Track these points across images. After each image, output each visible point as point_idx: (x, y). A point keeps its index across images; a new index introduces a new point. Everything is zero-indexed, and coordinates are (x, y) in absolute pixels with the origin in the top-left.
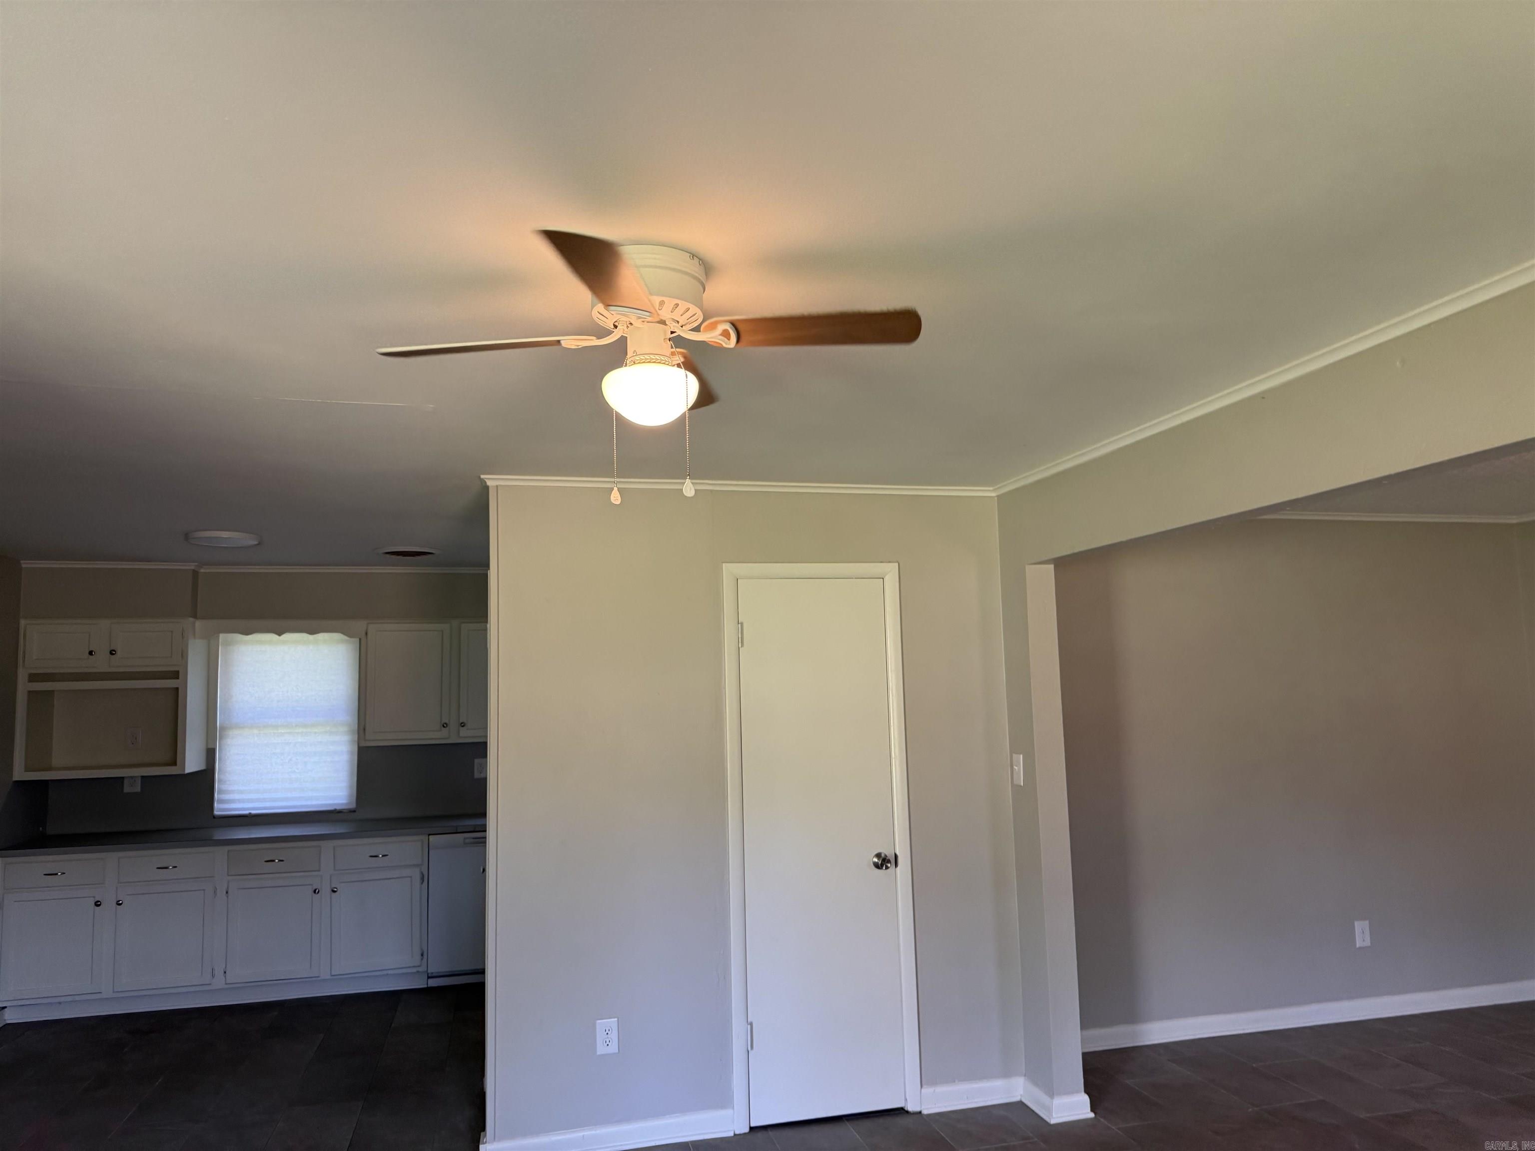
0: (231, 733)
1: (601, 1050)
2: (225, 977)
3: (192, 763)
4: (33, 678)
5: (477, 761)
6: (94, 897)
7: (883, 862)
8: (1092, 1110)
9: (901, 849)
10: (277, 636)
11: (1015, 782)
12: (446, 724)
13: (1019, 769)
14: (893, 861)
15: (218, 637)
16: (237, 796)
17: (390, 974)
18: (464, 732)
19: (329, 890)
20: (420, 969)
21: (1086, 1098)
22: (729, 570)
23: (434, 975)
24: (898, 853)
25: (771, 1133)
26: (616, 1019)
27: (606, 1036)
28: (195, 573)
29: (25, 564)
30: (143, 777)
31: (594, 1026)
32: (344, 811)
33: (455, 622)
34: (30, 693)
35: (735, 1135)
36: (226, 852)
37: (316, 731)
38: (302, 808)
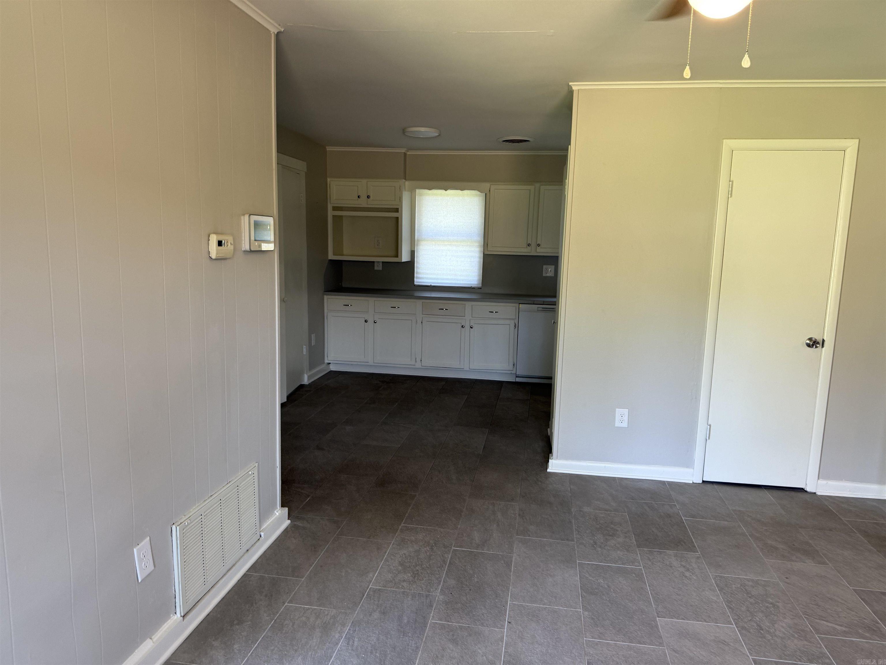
0: (422, 243)
1: (617, 424)
2: (421, 363)
3: (405, 257)
4: (335, 209)
5: (545, 266)
6: (364, 318)
7: (813, 343)
9: (828, 336)
10: (445, 191)
12: (530, 244)
14: (821, 343)
15: (416, 191)
16: (425, 276)
17: (498, 373)
18: (539, 249)
19: (469, 327)
20: (513, 372)
22: (728, 144)
23: (519, 376)
24: (825, 339)
25: (716, 486)
26: (627, 409)
27: (621, 418)
28: (405, 154)
29: (329, 149)
30: (383, 262)
31: (615, 412)
32: (476, 288)
33: (537, 185)
34: (334, 217)
35: (693, 483)
36: (421, 303)
37: (463, 244)
38: (455, 284)
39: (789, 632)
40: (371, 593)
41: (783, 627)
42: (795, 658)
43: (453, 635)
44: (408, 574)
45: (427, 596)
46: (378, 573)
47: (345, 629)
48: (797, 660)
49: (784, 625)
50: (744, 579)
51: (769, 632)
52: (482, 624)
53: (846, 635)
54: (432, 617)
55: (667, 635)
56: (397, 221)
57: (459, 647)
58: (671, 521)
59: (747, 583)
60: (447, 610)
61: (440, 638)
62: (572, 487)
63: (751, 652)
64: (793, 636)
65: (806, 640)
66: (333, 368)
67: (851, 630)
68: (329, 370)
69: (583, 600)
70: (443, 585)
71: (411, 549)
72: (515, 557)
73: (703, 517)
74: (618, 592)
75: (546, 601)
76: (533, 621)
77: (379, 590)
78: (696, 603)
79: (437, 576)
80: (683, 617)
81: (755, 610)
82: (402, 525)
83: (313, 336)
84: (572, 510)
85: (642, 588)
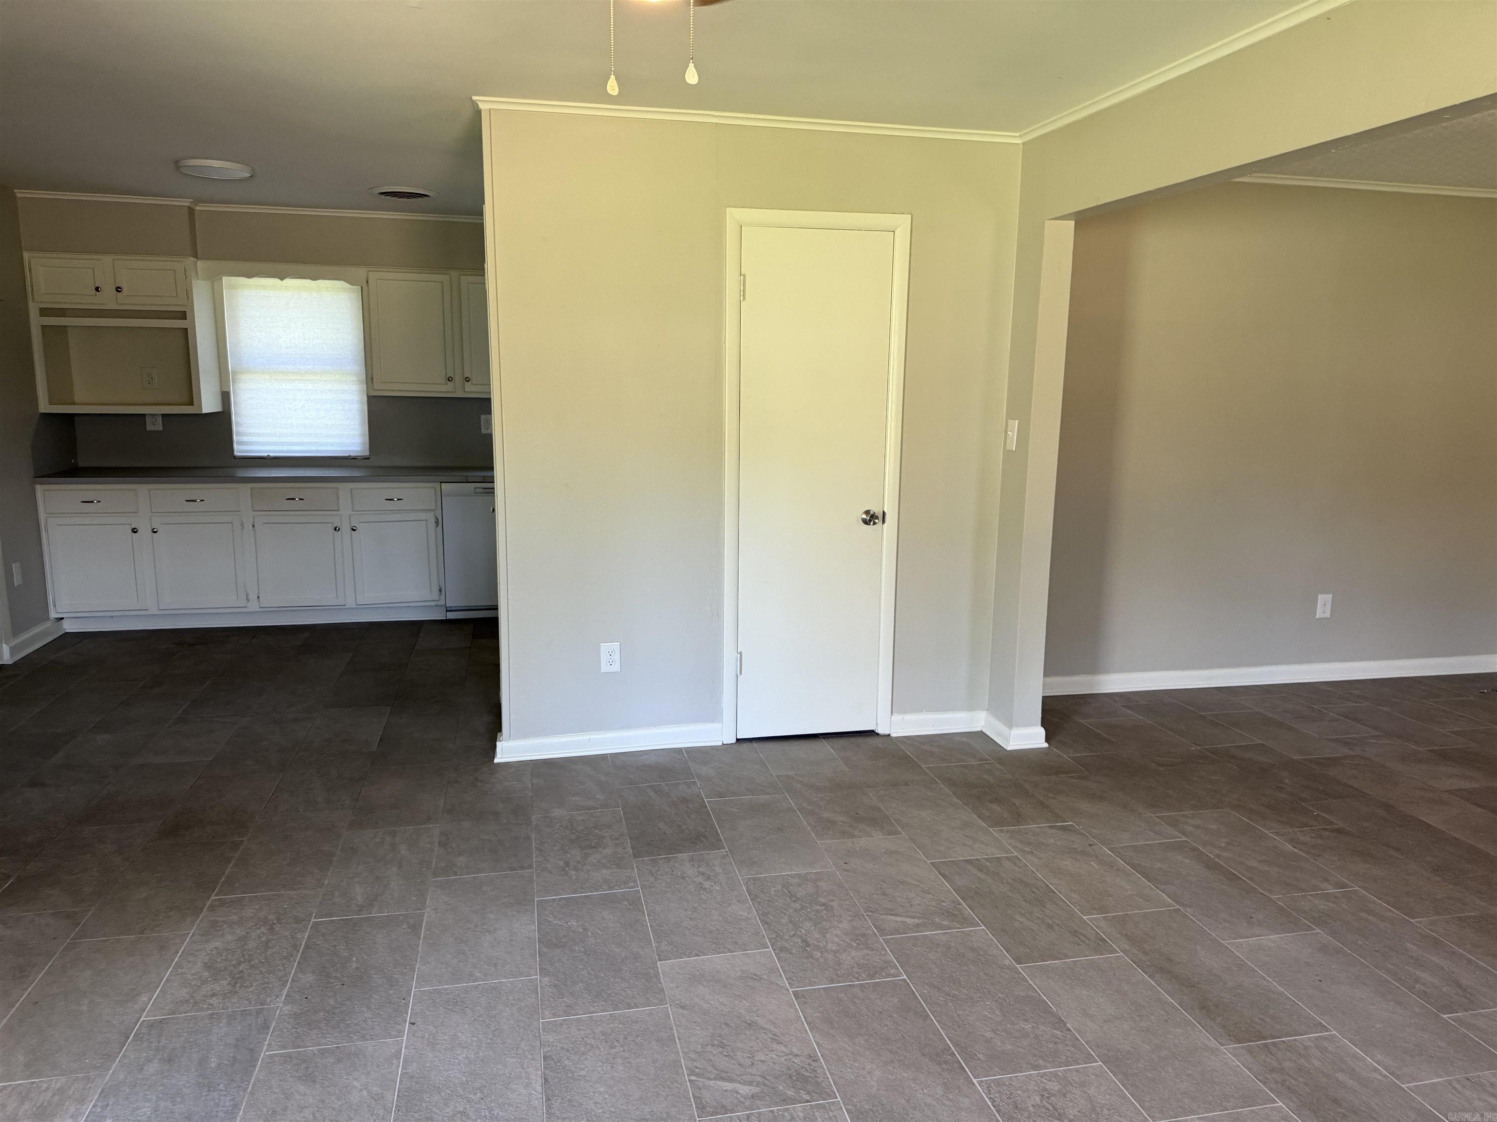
0: (242, 377)
1: (605, 668)
2: (259, 601)
3: (209, 404)
4: (45, 312)
5: (483, 417)
6: (130, 524)
7: (871, 518)
8: (1047, 741)
9: (890, 507)
10: (280, 281)
11: (1008, 448)
12: (451, 378)
13: (1013, 434)
14: (881, 518)
15: (221, 279)
16: (254, 439)
17: (411, 607)
18: (469, 387)
19: (349, 529)
20: (439, 603)
21: (1042, 731)
22: (734, 215)
23: (452, 609)
24: (886, 511)
25: (755, 744)
26: (619, 643)
27: (610, 657)
28: (191, 211)
29: (20, 194)
30: (163, 415)
31: (599, 648)
32: (359, 458)
33: (454, 274)
34: (44, 328)
35: (723, 744)
36: (249, 490)
37: (325, 379)
38: (318, 451)
39: (845, 941)
40: (144, 1030)
41: (837, 935)
42: (851, 977)
43: (307, 1068)
44: (221, 982)
45: (259, 1012)
46: (160, 991)
47: (84, 1107)
48: (853, 980)
49: (838, 932)
50: (788, 875)
51: (818, 948)
52: (363, 1038)
53: (919, 929)
54: (268, 1045)
55: (671, 985)
56: (185, 337)
57: (318, 1086)
58: (687, 807)
59: (792, 881)
60: (296, 1029)
61: (282, 1079)
62: (534, 781)
63: (792, 982)
64: (850, 946)
65: (867, 948)
66: (69, 627)
67: (925, 921)
68: (64, 632)
69: (541, 961)
70: (291, 987)
71: (229, 937)
72: (428, 915)
73: (736, 794)
74: (598, 934)
75: (478, 974)
76: (454, 1011)
77: (161, 1021)
78: (717, 927)
79: (280, 974)
80: (697, 952)
81: (801, 920)
82: (213, 898)
83: (16, 567)
84: (533, 818)
85: (637, 921)
